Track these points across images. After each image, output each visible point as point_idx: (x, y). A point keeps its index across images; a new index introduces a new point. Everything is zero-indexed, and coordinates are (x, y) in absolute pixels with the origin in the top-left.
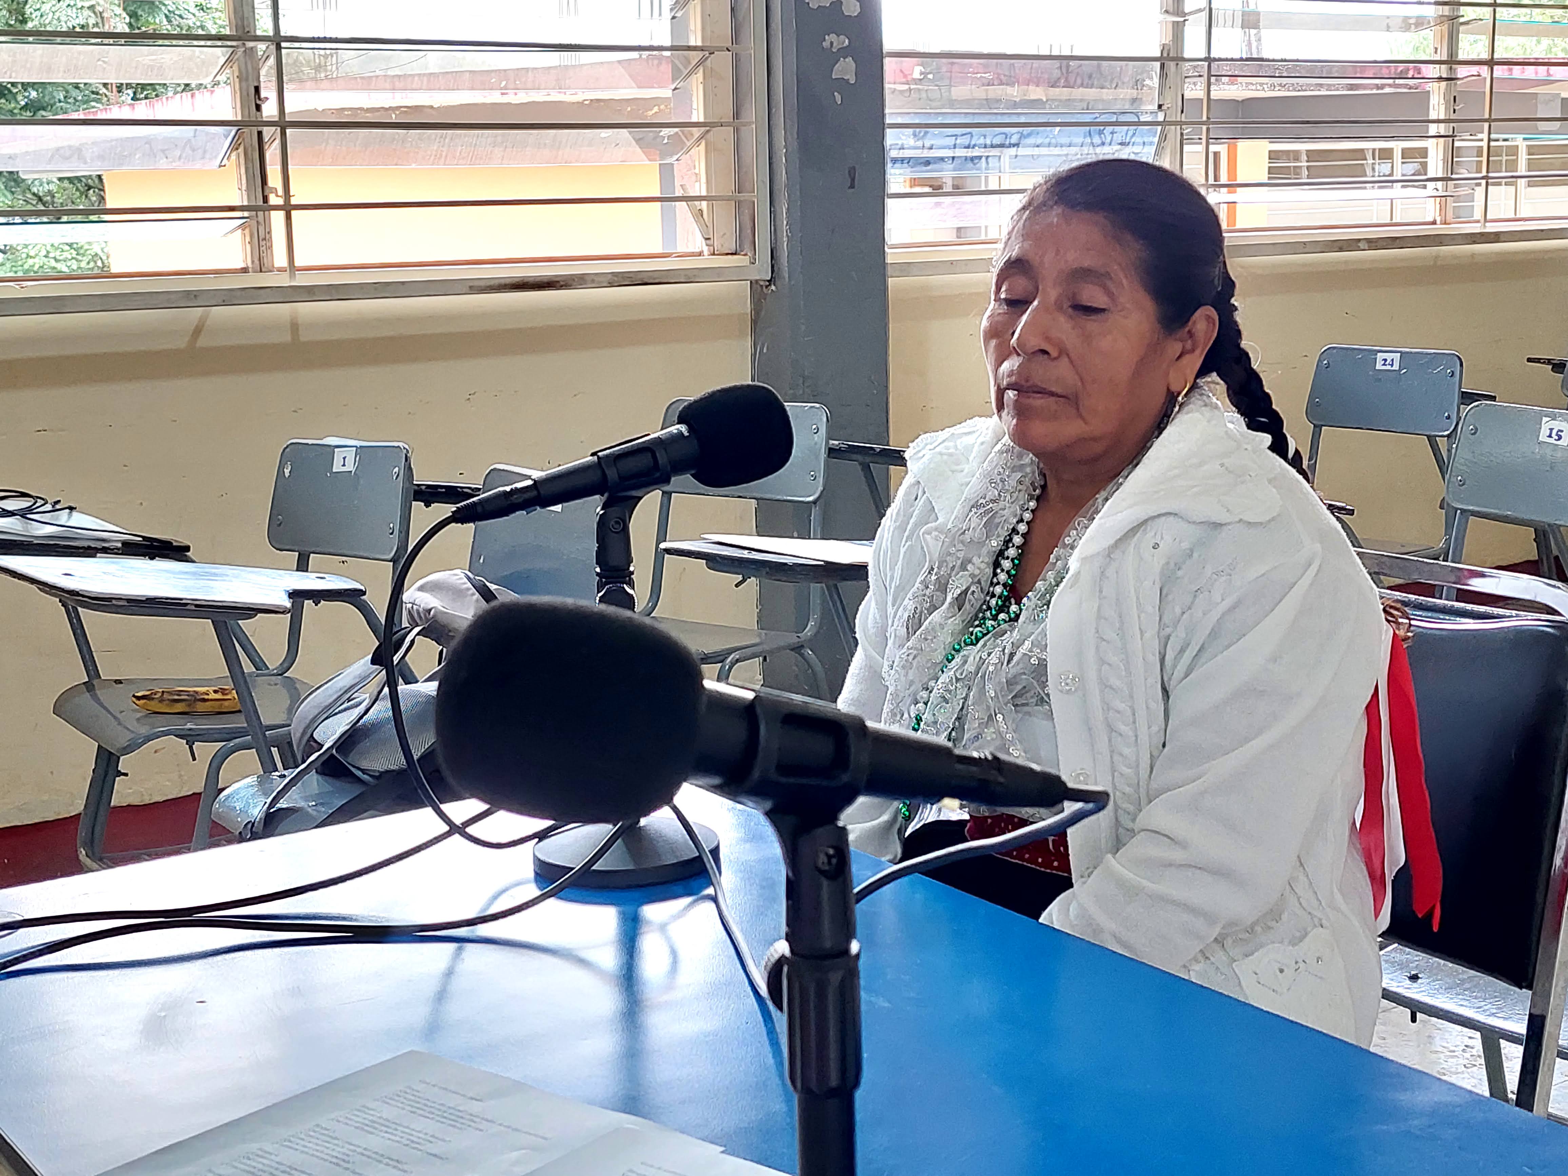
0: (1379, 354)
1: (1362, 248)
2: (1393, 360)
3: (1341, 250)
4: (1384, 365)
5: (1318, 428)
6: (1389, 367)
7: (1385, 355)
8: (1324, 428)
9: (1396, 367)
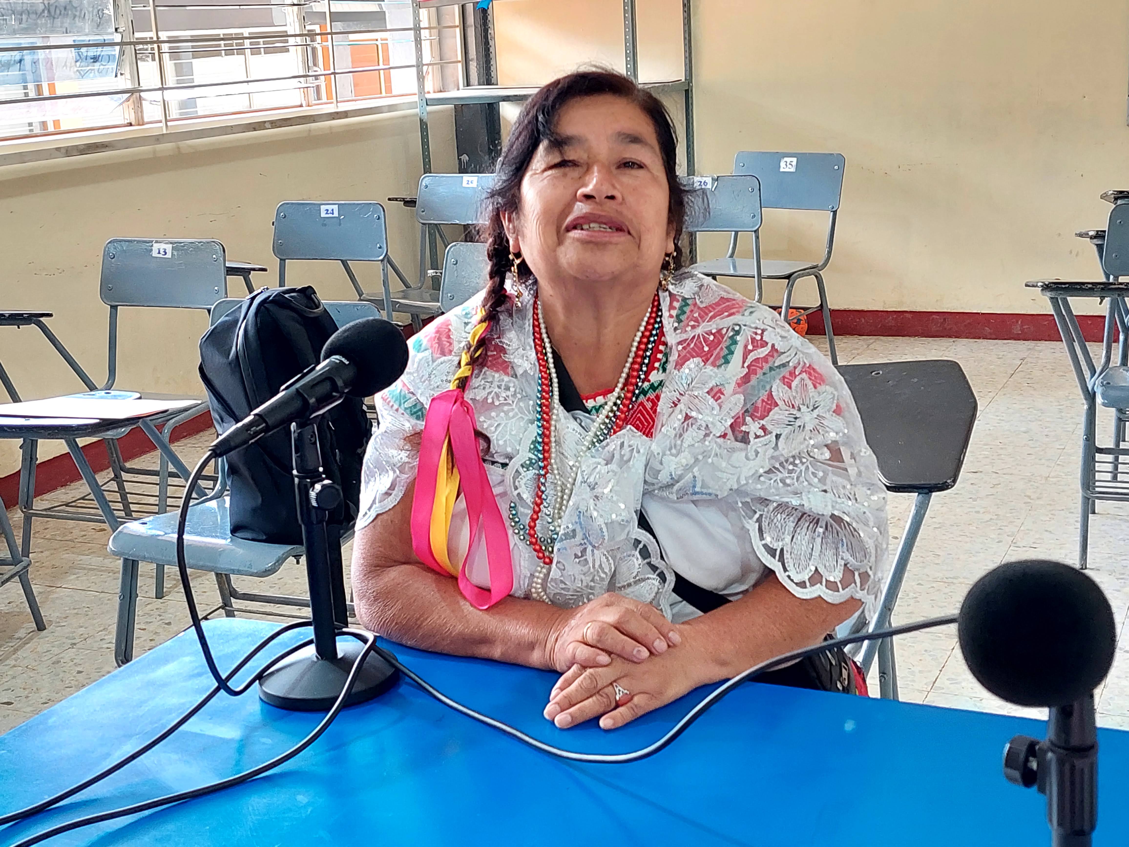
0: (322, 207)
1: (267, 127)
2: (333, 210)
3: (255, 129)
4: (327, 213)
5: (283, 261)
6: (331, 215)
7: (327, 207)
8: (287, 261)
9: (336, 214)
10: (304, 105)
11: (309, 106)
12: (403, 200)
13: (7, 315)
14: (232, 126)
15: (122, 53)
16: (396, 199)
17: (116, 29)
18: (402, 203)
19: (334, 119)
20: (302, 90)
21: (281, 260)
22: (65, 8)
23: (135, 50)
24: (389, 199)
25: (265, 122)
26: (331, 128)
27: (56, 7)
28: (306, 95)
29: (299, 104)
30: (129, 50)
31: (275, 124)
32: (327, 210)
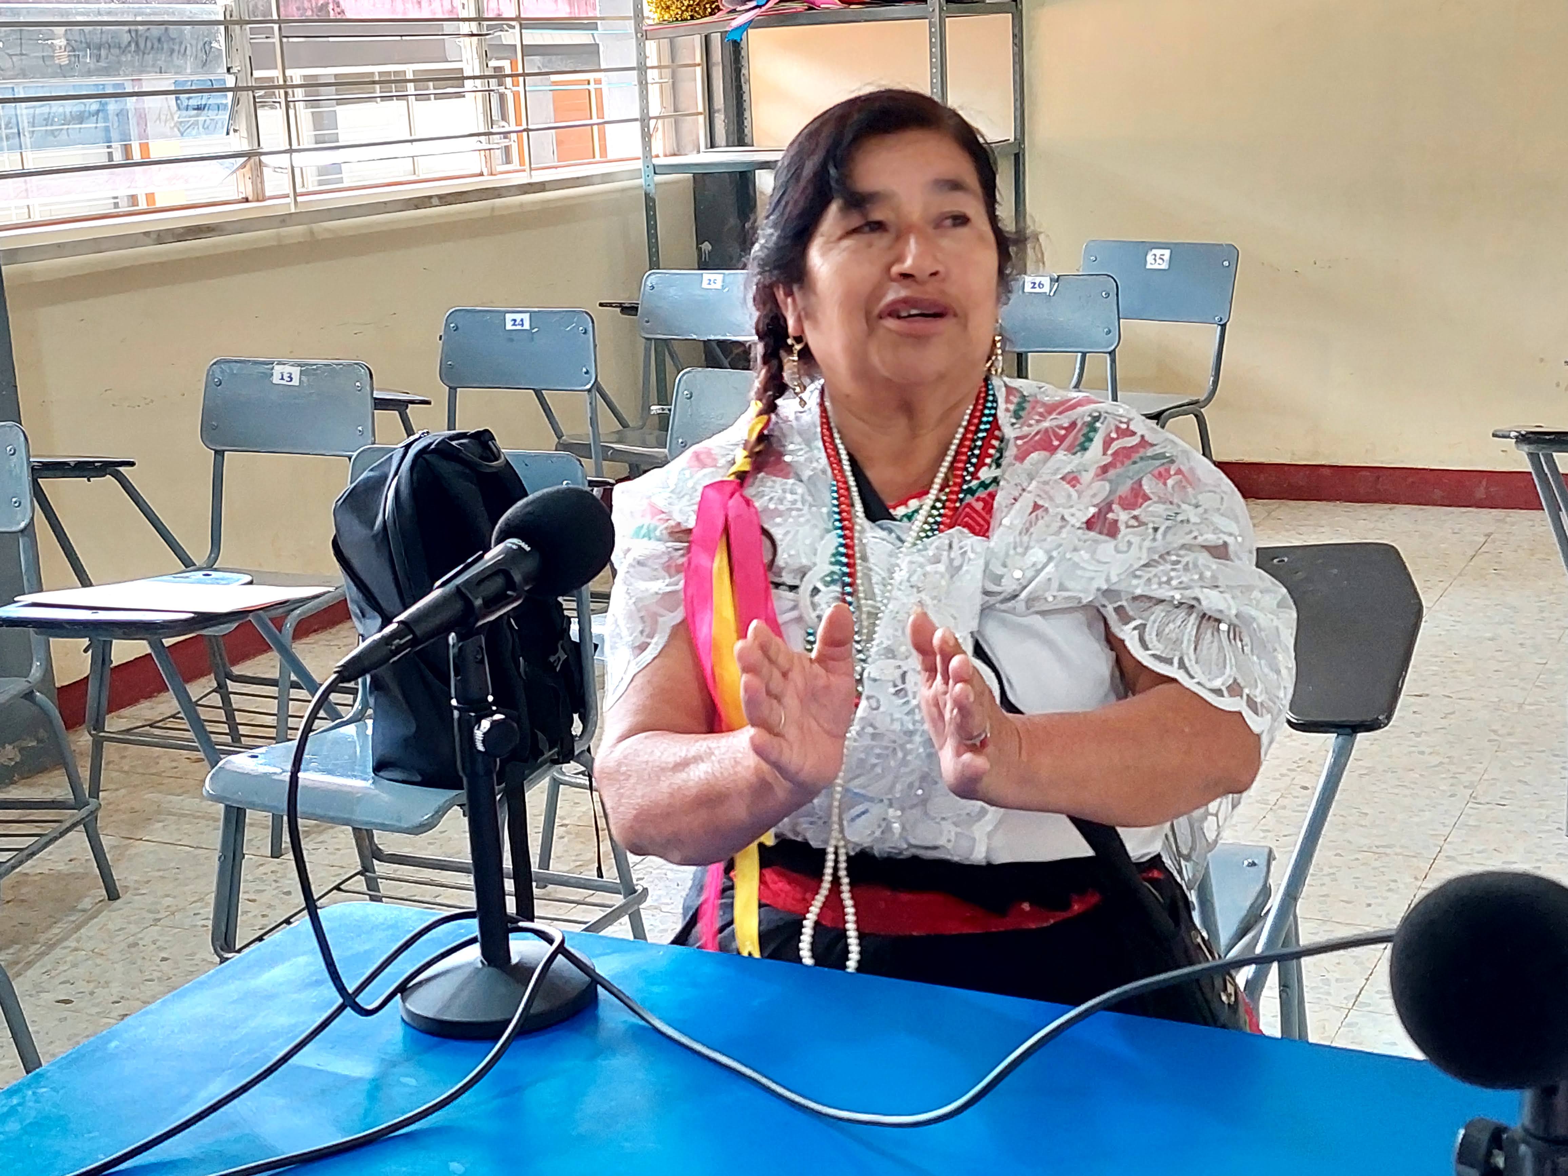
0: (508, 315)
1: (433, 204)
2: (522, 320)
3: (417, 208)
4: (514, 325)
5: (453, 390)
6: (519, 327)
7: (515, 316)
8: (458, 389)
9: (527, 326)
10: (485, 173)
11: (492, 174)
12: (620, 305)
13: (72, 464)
14: (385, 203)
15: (236, 102)
16: (610, 305)
17: (229, 69)
18: (618, 310)
19: (525, 193)
20: (483, 153)
21: (450, 388)
22: (159, 40)
23: (254, 97)
24: (601, 305)
25: (430, 197)
26: (521, 205)
27: (147, 38)
28: (488, 160)
29: (479, 172)
30: (246, 97)
31: (445, 199)
32: (515, 320)
